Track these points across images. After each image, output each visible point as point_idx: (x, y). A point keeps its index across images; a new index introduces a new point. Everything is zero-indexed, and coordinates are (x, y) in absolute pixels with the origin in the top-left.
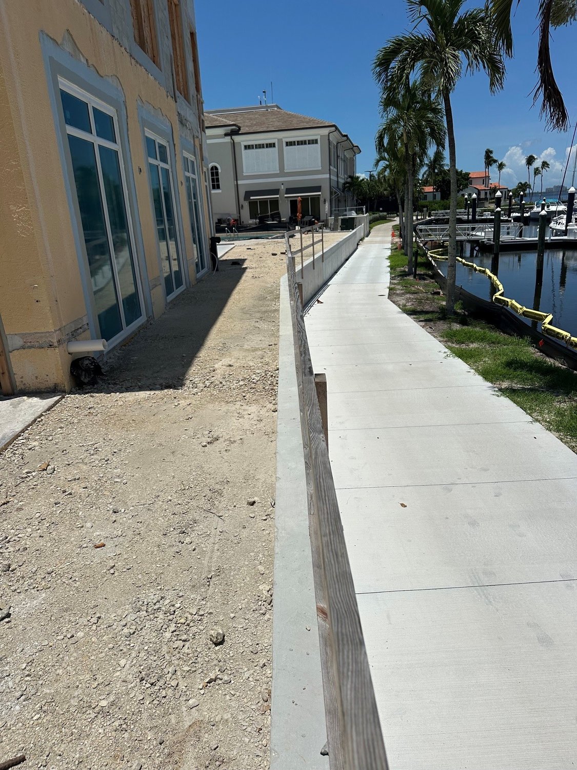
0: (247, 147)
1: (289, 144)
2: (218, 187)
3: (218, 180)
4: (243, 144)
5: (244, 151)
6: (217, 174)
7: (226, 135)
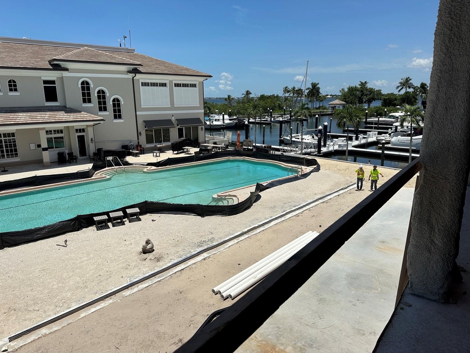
0: (144, 84)
1: (177, 85)
2: (120, 117)
3: (119, 111)
4: (141, 81)
5: (141, 88)
6: (119, 105)
7: (130, 72)
